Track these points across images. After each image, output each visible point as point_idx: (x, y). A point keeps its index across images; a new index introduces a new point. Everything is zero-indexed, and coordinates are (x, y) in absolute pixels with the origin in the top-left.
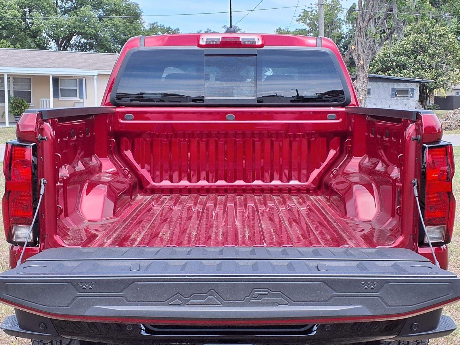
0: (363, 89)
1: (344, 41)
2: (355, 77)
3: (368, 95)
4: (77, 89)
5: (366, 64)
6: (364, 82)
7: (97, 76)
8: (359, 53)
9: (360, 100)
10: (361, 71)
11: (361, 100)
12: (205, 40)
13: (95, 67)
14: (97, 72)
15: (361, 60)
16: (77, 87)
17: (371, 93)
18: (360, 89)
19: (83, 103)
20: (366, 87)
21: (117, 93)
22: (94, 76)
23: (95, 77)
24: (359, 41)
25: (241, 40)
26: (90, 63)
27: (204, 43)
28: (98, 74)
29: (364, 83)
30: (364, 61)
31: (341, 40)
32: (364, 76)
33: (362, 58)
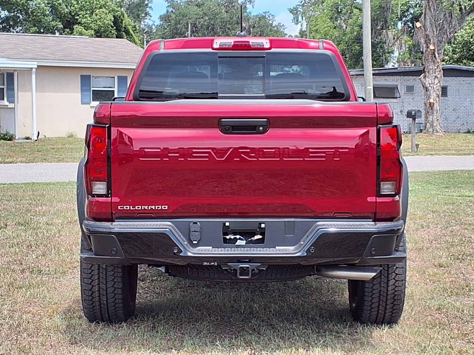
0: (435, 87)
1: (412, 12)
2: (422, 69)
3: (441, 96)
4: (3, 88)
5: (438, 50)
6: (435, 77)
7: (36, 68)
8: (427, 33)
9: (430, 103)
10: (430, 60)
11: (432, 105)
12: (218, 44)
13: (31, 55)
14: (36, 63)
15: (430, 44)
16: (4, 85)
17: (449, 93)
18: (430, 88)
19: (14, 108)
20: (439, 84)
21: (141, 91)
22: (32, 68)
23: (34, 70)
24: (426, 16)
25: (251, 44)
26: (22, 50)
27: (218, 47)
28: (38, 66)
29: (436, 79)
30: (436, 45)
31: (407, 10)
32: (436, 68)
33: (432, 40)
